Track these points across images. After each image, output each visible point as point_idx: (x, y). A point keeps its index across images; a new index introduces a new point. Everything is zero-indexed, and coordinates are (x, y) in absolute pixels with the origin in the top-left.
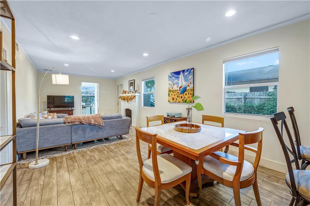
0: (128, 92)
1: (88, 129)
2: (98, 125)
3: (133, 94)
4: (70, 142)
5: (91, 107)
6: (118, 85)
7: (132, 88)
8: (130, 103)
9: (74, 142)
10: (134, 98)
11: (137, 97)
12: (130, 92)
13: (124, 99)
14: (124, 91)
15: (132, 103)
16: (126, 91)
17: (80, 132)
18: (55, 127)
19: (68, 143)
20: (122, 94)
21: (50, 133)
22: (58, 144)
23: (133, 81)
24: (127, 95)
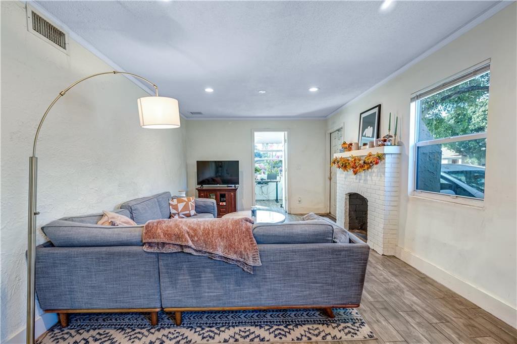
0: (358, 144)
1: (208, 270)
2: (237, 261)
3: (376, 151)
4: (159, 305)
5: (277, 182)
6: (331, 131)
7: (369, 131)
8: (363, 178)
9: (169, 305)
10: (377, 163)
11: (388, 159)
12: (365, 144)
13: (345, 165)
14: (345, 143)
15: (369, 178)
16: (351, 144)
17: (184, 278)
18: (113, 254)
19: (152, 306)
20: (341, 152)
21: (106, 270)
22: (126, 305)
23: (376, 110)
24: (355, 153)
